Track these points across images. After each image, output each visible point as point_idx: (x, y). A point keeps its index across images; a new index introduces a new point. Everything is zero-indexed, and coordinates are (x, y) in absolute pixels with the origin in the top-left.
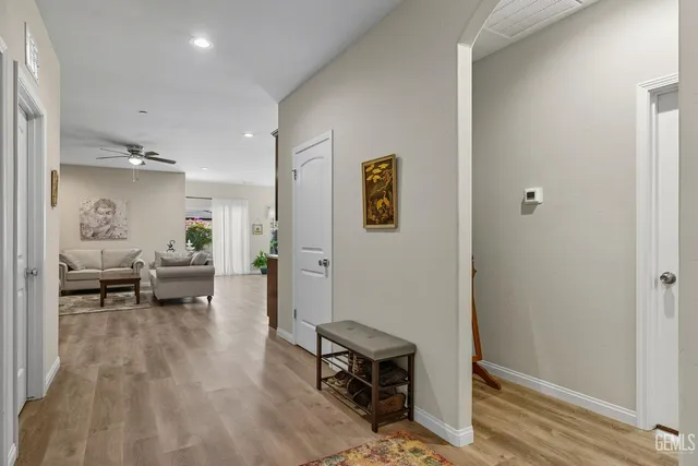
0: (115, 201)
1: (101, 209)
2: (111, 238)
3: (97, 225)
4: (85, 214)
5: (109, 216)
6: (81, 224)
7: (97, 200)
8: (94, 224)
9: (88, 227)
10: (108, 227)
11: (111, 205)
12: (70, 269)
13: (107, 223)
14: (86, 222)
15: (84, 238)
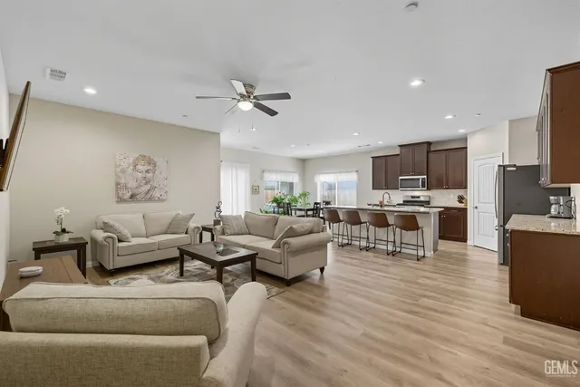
0: (155, 159)
1: (140, 167)
2: (151, 199)
3: (135, 185)
4: (123, 171)
5: (149, 175)
6: (118, 184)
7: (137, 156)
8: (132, 184)
9: (126, 187)
10: (148, 187)
11: (150, 162)
12: (120, 241)
13: (146, 183)
14: (122, 181)
15: (120, 200)
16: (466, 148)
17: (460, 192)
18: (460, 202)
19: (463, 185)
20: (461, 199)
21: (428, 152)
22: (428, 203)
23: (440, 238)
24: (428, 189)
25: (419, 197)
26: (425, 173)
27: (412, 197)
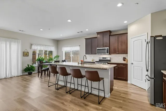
16: (127, 33)
17: (124, 55)
18: (124, 60)
19: (125, 52)
20: (124, 59)
21: (109, 36)
22: (110, 61)
23: (115, 79)
24: (110, 54)
25: (106, 58)
26: (108, 46)
27: (103, 58)
